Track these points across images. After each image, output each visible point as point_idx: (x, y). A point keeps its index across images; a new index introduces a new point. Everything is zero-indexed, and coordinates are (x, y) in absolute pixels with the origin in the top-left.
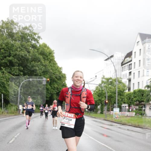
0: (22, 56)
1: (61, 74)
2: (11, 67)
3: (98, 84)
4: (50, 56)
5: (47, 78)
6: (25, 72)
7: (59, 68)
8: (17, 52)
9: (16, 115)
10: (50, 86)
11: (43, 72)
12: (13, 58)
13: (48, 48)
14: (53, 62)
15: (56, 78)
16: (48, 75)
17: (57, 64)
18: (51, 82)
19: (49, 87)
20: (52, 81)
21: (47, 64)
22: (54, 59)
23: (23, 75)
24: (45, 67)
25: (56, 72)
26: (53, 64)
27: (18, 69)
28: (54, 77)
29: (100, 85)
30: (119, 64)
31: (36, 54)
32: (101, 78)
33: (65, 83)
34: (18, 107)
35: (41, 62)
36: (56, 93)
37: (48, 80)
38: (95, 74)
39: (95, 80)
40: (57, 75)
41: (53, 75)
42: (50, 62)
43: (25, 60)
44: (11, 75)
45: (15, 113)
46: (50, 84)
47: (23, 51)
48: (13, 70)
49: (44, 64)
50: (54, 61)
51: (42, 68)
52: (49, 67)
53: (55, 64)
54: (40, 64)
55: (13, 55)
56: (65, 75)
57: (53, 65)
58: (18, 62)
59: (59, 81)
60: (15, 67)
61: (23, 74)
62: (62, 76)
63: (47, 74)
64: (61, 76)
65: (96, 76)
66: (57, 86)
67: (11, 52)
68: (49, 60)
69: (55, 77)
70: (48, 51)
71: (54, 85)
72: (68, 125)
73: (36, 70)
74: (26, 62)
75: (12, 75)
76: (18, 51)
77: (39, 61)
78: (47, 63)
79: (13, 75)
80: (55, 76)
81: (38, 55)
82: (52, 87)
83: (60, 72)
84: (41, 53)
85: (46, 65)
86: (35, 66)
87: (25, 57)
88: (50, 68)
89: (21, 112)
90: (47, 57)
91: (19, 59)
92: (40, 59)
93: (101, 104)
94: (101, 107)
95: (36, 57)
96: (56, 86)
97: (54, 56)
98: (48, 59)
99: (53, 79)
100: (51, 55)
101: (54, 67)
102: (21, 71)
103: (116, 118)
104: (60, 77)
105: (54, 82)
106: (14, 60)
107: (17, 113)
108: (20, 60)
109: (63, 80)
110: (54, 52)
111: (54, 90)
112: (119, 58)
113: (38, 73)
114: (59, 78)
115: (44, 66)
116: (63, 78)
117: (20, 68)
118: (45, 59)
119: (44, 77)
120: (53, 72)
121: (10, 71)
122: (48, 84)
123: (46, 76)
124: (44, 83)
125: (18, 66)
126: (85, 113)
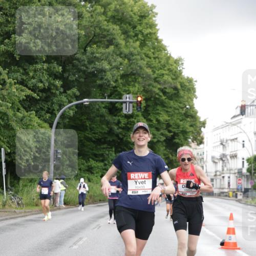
1: (179, 79)
2: (26, 66)
4: (144, 25)
5: (136, 94)
6: (70, 78)
7: (170, 62)
10: (145, 118)
11: (123, 76)
14: (153, 44)
15: (164, 93)
16: (137, 85)
17: (165, 50)
18: (147, 106)
21: (135, 52)
22: (155, 33)
23: (62, 90)
24: (129, 60)
27: (48, 70)
28: (157, 90)
33: (192, 107)
35: (117, 46)
36: (163, 138)
37: (139, 99)
40: (165, 82)
41: (156, 84)
42: (143, 44)
44: (27, 90)
46: (146, 114)
48: (31, 74)
49: (126, 51)
50: (157, 39)
51: (121, 64)
52: (142, 59)
53: (159, 48)
54: (113, 52)
56: (190, 81)
57: (153, 53)
59: (172, 103)
60: (39, 66)
61: (62, 86)
62: (182, 85)
63: (135, 81)
64: (179, 87)
66: (167, 118)
68: (140, 36)
69: (159, 89)
70: (136, 9)
71: (159, 114)
73: (103, 71)
75: (29, 89)
77: (111, 42)
78: (135, 48)
79: (33, 89)
80: (159, 86)
81: (105, 25)
82: (151, 121)
83: (177, 75)
84: (113, 17)
85: (132, 54)
88: (143, 63)
89: (59, 199)
90: (134, 27)
92: (112, 34)
95: (100, 28)
96: (163, 117)
97: (156, 25)
98: (136, 35)
100: (145, 21)
101: (155, 58)
102: (56, 76)
104: (176, 89)
105: (156, 104)
109: (186, 97)
111: (158, 129)
113: (108, 81)
114: (174, 92)
115: (126, 56)
117: (54, 68)
118: (128, 36)
119: (125, 91)
120: (153, 76)
121: (24, 77)
122: (140, 114)
123: (131, 89)
124: (127, 110)
125: (48, 61)
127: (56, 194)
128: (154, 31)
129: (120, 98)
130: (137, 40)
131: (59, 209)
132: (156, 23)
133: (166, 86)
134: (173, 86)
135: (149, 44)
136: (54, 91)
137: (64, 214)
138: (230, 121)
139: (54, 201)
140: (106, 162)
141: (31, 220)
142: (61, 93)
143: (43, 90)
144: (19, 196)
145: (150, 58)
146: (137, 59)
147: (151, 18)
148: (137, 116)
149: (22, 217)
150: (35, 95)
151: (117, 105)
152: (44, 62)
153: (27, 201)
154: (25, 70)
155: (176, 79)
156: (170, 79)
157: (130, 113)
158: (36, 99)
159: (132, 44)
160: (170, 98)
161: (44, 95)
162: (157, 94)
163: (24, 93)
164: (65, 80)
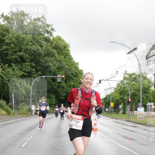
0: (34, 51)
1: (78, 70)
2: (22, 63)
3: (120, 80)
4: (65, 50)
5: (62, 75)
6: (37, 68)
7: (75, 64)
8: (29, 47)
9: (28, 116)
10: (65, 83)
11: (57, 68)
12: (24, 53)
13: (63, 41)
14: (68, 57)
15: (72, 75)
16: (62, 71)
17: (73, 59)
18: (66, 79)
19: (64, 85)
20: (67, 78)
21: (62, 60)
22: (69, 53)
23: (35, 72)
24: (60, 62)
25: (72, 68)
26: (69, 58)
27: (30, 65)
28: (70, 74)
29: (122, 82)
30: (144, 57)
31: (49, 49)
32: (123, 74)
35: (55, 57)
37: (63, 76)
38: (116, 69)
39: (116, 76)
41: (69, 71)
42: (65, 57)
43: (37, 55)
45: (27, 114)
46: (66, 82)
47: (35, 45)
48: (24, 66)
49: (59, 59)
50: (70, 55)
51: (56, 64)
52: (64, 62)
53: (71, 58)
54: (54, 59)
55: (24, 50)
56: (82, 71)
57: (69, 60)
58: (30, 57)
59: (75, 78)
60: (27, 64)
61: (35, 71)
62: (79, 72)
63: (62, 70)
64: (78, 73)
65: (117, 72)
67: (22, 47)
68: (64, 54)
69: (71, 73)
70: (62, 44)
71: (70, 82)
72: (76, 127)
73: (49, 66)
74: (38, 57)
75: (23, 72)
76: (29, 45)
77: (53, 56)
78: (62, 58)
80: (70, 72)
81: (51, 50)
82: (68, 84)
83: (77, 68)
84: (54, 47)
85: (61, 60)
86: (48, 62)
87: (37, 51)
88: (65, 64)
89: (34, 112)
90: (62, 51)
91: (31, 54)
92: (53, 53)
93: (123, 103)
94: (123, 107)
95: (49, 51)
96: (72, 83)
97: (70, 50)
98: (63, 54)
99: (69, 76)
100: (66, 49)
102: (33, 67)
103: (140, 118)
104: (76, 73)
105: (69, 79)
106: (25, 55)
107: (29, 114)
109: (80, 76)
110: (69, 45)
111: (70, 88)
112: (144, 50)
113: (52, 70)
114: (76, 74)
115: (59, 61)
117: (32, 64)
118: (60, 54)
119: (58, 73)
120: (68, 68)
121: (21, 68)
122: (63, 82)
123: (61, 73)
124: (59, 80)
125: (30, 62)
126: (105, 113)
127: (32, 110)
129: (56, 76)
131: (34, 116)
133: (73, 72)
134: (76, 72)
135: (67, 57)
136: (32, 73)
137: (35, 118)
138: (96, 85)
139: (32, 113)
140: (51, 99)
141: (23, 120)
142: (35, 74)
143: (28, 72)
144: (19, 111)
145: (67, 62)
146: (62, 62)
147: (68, 48)
149: (20, 118)
150: (25, 74)
151: (55, 78)
152: (29, 62)
153: (22, 113)
154: (22, 65)
156: (74, 70)
157: (60, 81)
158: (26, 75)
159: (61, 57)
160: (75, 76)
161: (29, 74)
162: (70, 75)
163: (21, 73)
164: (36, 69)
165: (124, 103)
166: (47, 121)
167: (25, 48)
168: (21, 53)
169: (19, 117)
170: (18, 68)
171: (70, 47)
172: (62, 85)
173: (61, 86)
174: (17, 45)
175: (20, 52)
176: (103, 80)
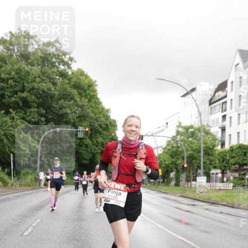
0: (44, 91)
1: (109, 120)
3: (171, 136)
4: (90, 90)
5: (85, 127)
6: (49, 117)
7: (104, 110)
8: (36, 84)
9: (34, 189)
10: (90, 140)
11: (78, 117)
12: (28, 93)
13: (87, 77)
14: (95, 101)
15: (101, 127)
16: (86, 122)
17: (101, 104)
18: (91, 134)
19: (89, 143)
20: (93, 132)
21: (85, 104)
22: (96, 95)
23: (45, 123)
24: (82, 108)
25: (100, 117)
27: (38, 112)
28: (96, 125)
29: (174, 138)
30: (206, 102)
31: (66, 88)
32: (175, 126)
33: (115, 135)
34: (38, 175)
35: (75, 101)
36: (100, 151)
37: (87, 129)
38: (166, 120)
39: (165, 131)
40: (101, 121)
41: (96, 122)
42: (90, 101)
43: (49, 97)
45: (33, 185)
46: (91, 137)
47: (46, 83)
48: (28, 114)
49: (80, 104)
50: (97, 98)
51: (77, 110)
52: (89, 108)
53: (98, 103)
54: (73, 104)
55: (28, 89)
56: (115, 121)
57: (95, 105)
58: (37, 101)
59: (105, 132)
60: (33, 110)
61: (45, 121)
62: (110, 123)
63: (85, 119)
64: (109, 124)
65: (167, 123)
66: (102, 140)
67: (26, 84)
68: (88, 96)
69: (98, 125)
70: (86, 82)
71: (97, 138)
72: (115, 202)
73: (67, 114)
74: (50, 100)
75: (27, 122)
76: (36, 83)
77: (72, 99)
78: (85, 102)
79: (29, 122)
80: (98, 123)
81: (69, 89)
82: (93, 141)
83: (107, 118)
84: (74, 85)
85: (83, 106)
86: (65, 107)
87: (49, 92)
90: (85, 91)
91: (39, 96)
92: (72, 95)
93: (175, 170)
94: (175, 175)
95: (66, 91)
96: (100, 140)
97: (97, 91)
98: (86, 96)
99: (97, 130)
100: (91, 88)
101: (96, 108)
102: (42, 116)
103: (201, 193)
104: (107, 125)
105: (96, 133)
106: (30, 97)
107: (36, 185)
108: (40, 98)
109: (112, 130)
110: (96, 83)
111: (97, 146)
112: (206, 92)
113: (70, 119)
115: (80, 107)
116: (111, 126)
117: (41, 111)
118: (82, 96)
119: (80, 125)
120: (95, 118)
121: (25, 115)
122: (87, 138)
123: (83, 124)
124: (80, 135)
125: (37, 107)
126: (149, 185)
127: (41, 180)
128: (95, 94)
129: (77, 128)
130: (86, 98)
131: (42, 188)
132: (97, 89)
134: (105, 123)
135: (93, 100)
136: (40, 123)
137: (45, 191)
139: (40, 184)
141: (27, 194)
143: (35, 123)
144: (20, 180)
145: (93, 108)
146: (86, 109)
147: (94, 87)
148: (86, 138)
152: (35, 108)
153: (25, 183)
154: (25, 111)
155: (107, 120)
156: (104, 120)
157: (82, 136)
159: (84, 100)
160: (104, 130)
162: (97, 127)
164: (46, 117)
165: (177, 169)
166: (63, 196)
167: (31, 87)
168: (25, 95)
169: (21, 190)
170: (20, 116)
171: (97, 85)
172: (86, 143)
173: (84, 144)
174: (19, 82)
175: (22, 92)
176: (145, 135)
